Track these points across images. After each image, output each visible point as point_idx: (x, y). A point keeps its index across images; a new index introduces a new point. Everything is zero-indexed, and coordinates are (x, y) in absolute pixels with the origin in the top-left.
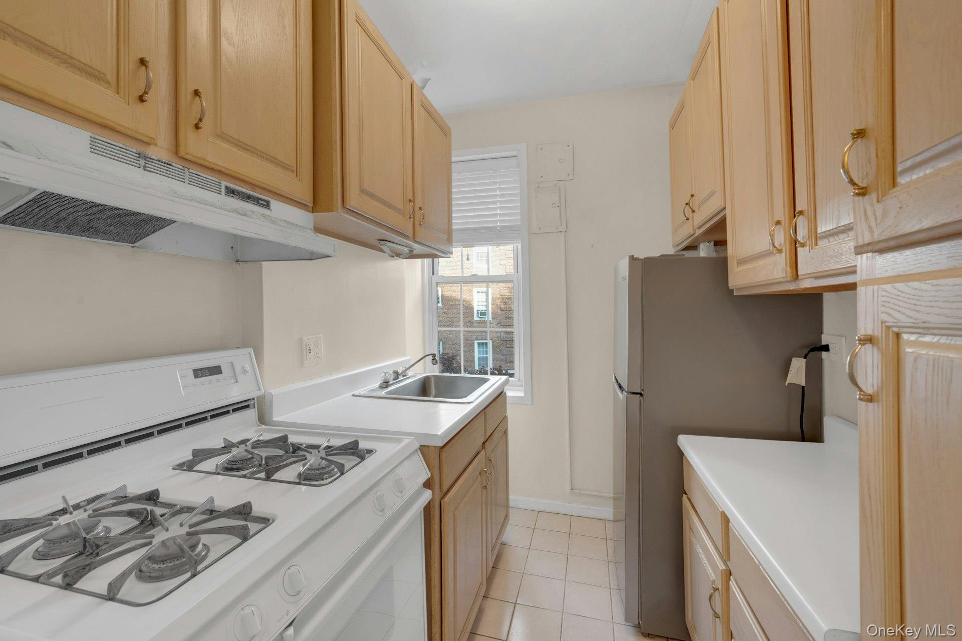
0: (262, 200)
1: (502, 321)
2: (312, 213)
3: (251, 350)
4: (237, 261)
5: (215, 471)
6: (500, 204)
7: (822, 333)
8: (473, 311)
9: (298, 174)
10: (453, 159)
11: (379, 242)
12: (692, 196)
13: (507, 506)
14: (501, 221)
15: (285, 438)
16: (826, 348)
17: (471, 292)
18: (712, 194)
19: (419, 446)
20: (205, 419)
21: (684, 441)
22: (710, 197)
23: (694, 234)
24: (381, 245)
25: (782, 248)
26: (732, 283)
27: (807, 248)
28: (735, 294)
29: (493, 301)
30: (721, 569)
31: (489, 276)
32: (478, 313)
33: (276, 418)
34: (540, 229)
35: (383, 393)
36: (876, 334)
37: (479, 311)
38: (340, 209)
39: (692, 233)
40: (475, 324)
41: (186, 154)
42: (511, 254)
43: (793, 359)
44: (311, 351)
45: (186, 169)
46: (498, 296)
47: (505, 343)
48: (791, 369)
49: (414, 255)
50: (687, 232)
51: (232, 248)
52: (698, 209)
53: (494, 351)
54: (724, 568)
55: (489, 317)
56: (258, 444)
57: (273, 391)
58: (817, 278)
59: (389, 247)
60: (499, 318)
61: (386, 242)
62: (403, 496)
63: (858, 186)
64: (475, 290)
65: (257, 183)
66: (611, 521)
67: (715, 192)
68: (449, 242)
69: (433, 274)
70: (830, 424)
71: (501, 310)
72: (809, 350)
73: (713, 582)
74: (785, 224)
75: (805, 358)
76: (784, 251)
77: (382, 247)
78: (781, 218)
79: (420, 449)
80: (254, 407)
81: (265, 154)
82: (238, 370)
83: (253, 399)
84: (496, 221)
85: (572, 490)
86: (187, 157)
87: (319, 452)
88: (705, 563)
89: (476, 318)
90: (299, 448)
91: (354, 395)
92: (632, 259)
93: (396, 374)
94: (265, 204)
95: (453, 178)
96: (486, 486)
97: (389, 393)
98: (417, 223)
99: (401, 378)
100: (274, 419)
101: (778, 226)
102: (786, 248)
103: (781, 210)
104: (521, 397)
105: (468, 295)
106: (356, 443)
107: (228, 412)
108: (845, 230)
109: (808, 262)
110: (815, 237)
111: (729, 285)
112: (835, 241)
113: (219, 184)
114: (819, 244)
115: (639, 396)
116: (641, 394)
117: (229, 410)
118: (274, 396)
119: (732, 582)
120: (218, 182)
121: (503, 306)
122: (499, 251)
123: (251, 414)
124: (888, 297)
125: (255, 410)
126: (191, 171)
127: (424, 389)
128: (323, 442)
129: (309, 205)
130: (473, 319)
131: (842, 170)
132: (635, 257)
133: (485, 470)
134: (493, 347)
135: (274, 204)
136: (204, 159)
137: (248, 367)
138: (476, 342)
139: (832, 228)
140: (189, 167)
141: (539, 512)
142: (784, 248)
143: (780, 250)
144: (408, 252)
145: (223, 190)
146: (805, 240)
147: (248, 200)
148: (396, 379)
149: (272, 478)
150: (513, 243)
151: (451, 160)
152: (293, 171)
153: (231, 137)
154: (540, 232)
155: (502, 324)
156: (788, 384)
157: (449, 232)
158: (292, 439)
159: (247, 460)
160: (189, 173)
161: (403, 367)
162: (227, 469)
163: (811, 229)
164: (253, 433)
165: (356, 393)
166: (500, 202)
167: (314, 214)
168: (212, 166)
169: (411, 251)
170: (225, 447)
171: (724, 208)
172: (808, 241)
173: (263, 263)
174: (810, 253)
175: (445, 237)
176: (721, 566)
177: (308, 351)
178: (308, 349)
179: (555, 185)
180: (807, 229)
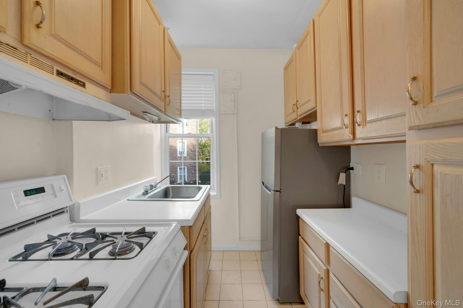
0: (81, 82)
1: (192, 157)
2: (110, 93)
3: (65, 176)
4: (53, 120)
5: (48, 258)
6: (204, 98)
7: (350, 162)
8: (177, 152)
9: (103, 69)
10: (182, 73)
11: (143, 113)
12: (297, 101)
13: (211, 251)
14: (204, 107)
15: (93, 231)
16: (352, 169)
17: (176, 142)
18: (309, 101)
19: (180, 227)
20: (33, 223)
21: (300, 212)
22: (307, 102)
23: (297, 119)
24: (144, 115)
25: (348, 126)
26: (319, 141)
27: (361, 127)
28: (320, 145)
29: (188, 147)
30: (324, 269)
31: (183, 134)
32: (179, 153)
33: (82, 218)
34: (225, 112)
35: (146, 197)
36: (421, 164)
37: (180, 152)
38: (129, 93)
39: (296, 118)
40: (178, 158)
41: (30, 43)
42: (195, 123)
43: (341, 173)
44: (103, 175)
45: (29, 55)
46: (190, 144)
47: (193, 168)
48: (340, 177)
49: (161, 122)
50: (293, 117)
51: (50, 111)
52: (300, 107)
53: (188, 172)
54: (326, 268)
55: (185, 155)
56: (75, 235)
57: (81, 201)
58: (363, 139)
59: (149, 116)
60: (190, 155)
61: (147, 113)
62: (177, 257)
63: (414, 101)
64: (178, 141)
65: (78, 71)
66: (259, 251)
67: (310, 100)
68: (180, 116)
69: (167, 132)
70: (354, 200)
71: (192, 151)
72: (346, 169)
73: (319, 275)
74: (349, 116)
75: (345, 173)
76: (349, 127)
77: (145, 116)
78: (348, 113)
79: (181, 228)
80: (67, 212)
81: (83, 53)
82: (57, 189)
83: (67, 207)
84: (202, 107)
85: (240, 238)
86: (30, 45)
87: (122, 237)
88: (314, 267)
89: (178, 155)
90: (107, 236)
91: (128, 200)
92: (276, 128)
93: (152, 187)
94: (83, 84)
95: (182, 82)
96: (206, 243)
97: (149, 197)
98: (167, 104)
99: (154, 189)
100: (81, 219)
101: (346, 116)
102: (350, 127)
103: (347, 110)
104: (215, 195)
105: (174, 144)
106: (144, 229)
107: (49, 217)
108: (380, 120)
109: (360, 132)
110: (365, 122)
111: (318, 142)
112: (375, 124)
113: (52, 68)
114: (366, 125)
115: (279, 192)
116: (280, 192)
117: (50, 216)
118: (80, 205)
119: (331, 274)
120: (52, 66)
121: (192, 149)
122: (191, 122)
123: (65, 217)
124: (429, 149)
125: (68, 214)
126: (32, 56)
127: (166, 194)
128: (123, 230)
129: (109, 88)
130: (177, 156)
131: (407, 93)
132: (278, 127)
133: (205, 234)
134: (187, 170)
135: (88, 85)
136: (43, 49)
137: (63, 187)
138: (178, 167)
139: (374, 118)
140: (31, 53)
141: (224, 251)
142: (349, 126)
143: (347, 127)
144: (158, 119)
145: (55, 72)
146: (360, 123)
147: (71, 81)
148: (152, 189)
149: (93, 258)
150: (210, 118)
151: (181, 73)
152: (100, 67)
153: (62, 38)
154: (225, 113)
155: (192, 158)
156: (339, 184)
157: (180, 110)
158: (99, 230)
159: (69, 247)
160: (30, 57)
161: (154, 183)
162: (55, 255)
163: (363, 119)
164: (70, 229)
165: (130, 198)
166: (204, 97)
167: (111, 94)
168: (48, 55)
169: (159, 119)
170: (49, 240)
171: (316, 107)
172: (362, 124)
173: (74, 122)
174: (363, 129)
175: (179, 113)
176: (324, 267)
177: (101, 176)
178: (101, 174)
179: (232, 91)
180: (361, 118)
